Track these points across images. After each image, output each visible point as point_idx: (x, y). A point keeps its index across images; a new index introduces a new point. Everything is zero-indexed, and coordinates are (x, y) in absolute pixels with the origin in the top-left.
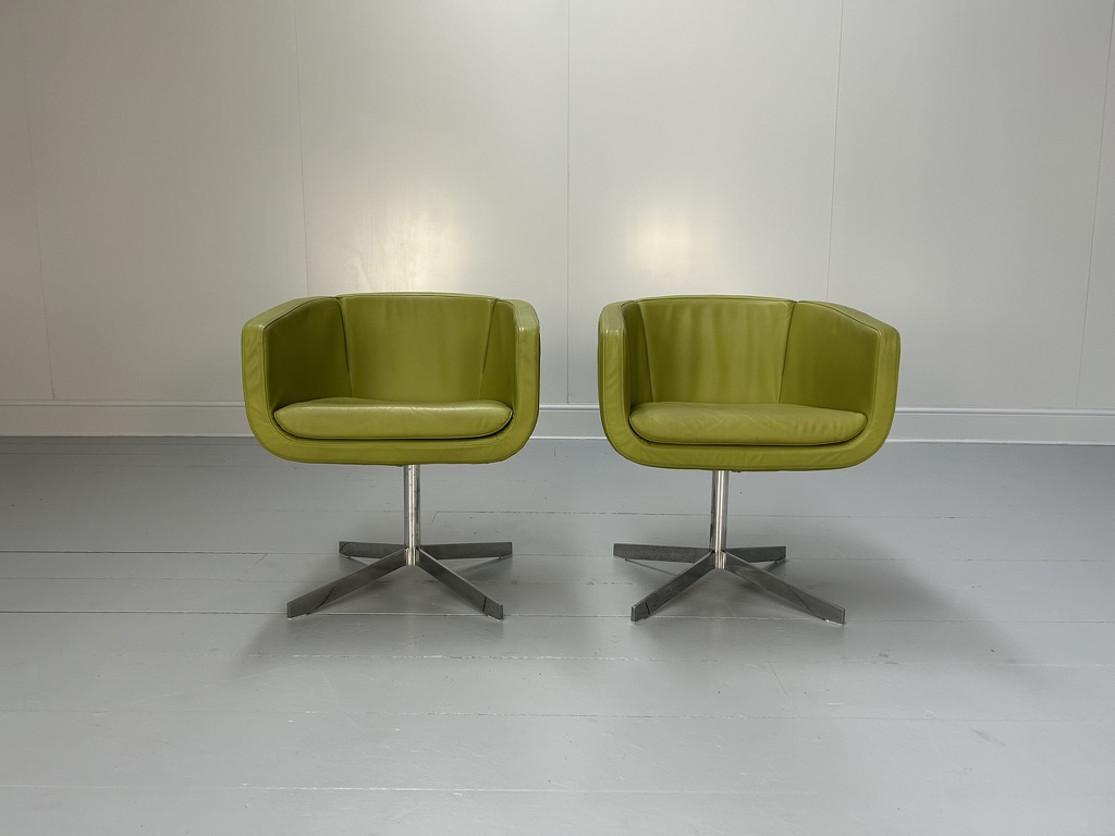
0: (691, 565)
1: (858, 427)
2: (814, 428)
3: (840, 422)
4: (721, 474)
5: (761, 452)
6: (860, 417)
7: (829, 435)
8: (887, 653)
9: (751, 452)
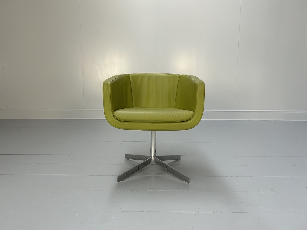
0: (144, 161)
1: (191, 116)
2: (170, 116)
3: (185, 114)
4: (153, 132)
5: (158, 124)
6: (192, 112)
7: (181, 119)
8: (272, 189)
9: (155, 124)
